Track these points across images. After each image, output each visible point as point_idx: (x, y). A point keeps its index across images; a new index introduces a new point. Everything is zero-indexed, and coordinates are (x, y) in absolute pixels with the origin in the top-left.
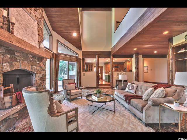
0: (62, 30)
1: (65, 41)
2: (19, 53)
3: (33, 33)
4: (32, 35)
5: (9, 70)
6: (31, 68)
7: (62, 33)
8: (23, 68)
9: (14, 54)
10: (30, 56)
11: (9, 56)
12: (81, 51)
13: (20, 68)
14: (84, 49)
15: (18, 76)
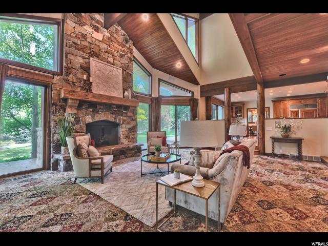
0: (162, 64)
1: (170, 78)
2: (101, 105)
3: (117, 83)
4: (115, 86)
5: (91, 121)
6: (115, 119)
7: (164, 68)
8: (105, 119)
9: (96, 107)
10: (115, 106)
11: (91, 110)
12: (199, 86)
13: (102, 119)
14: (203, 82)
15: (103, 127)
